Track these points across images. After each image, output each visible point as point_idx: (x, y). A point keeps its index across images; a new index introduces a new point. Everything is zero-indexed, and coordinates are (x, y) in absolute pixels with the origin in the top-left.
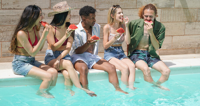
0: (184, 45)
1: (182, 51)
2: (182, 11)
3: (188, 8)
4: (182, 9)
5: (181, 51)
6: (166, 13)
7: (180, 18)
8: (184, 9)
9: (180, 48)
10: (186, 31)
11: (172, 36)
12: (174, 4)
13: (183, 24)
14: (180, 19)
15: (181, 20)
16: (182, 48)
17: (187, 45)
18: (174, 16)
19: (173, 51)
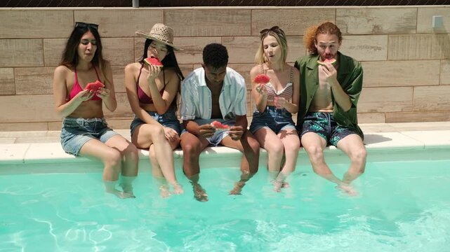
0: (438, 104)
1: (436, 114)
2: (434, 39)
3: (447, 34)
4: (434, 36)
5: (432, 114)
6: (398, 42)
7: (429, 52)
8: (439, 35)
9: (430, 109)
10: (442, 77)
11: (413, 86)
12: (415, 25)
13: (437, 63)
14: (429, 54)
15: (431, 57)
16: (435, 110)
17: (446, 104)
18: (416, 48)
19: (414, 115)
